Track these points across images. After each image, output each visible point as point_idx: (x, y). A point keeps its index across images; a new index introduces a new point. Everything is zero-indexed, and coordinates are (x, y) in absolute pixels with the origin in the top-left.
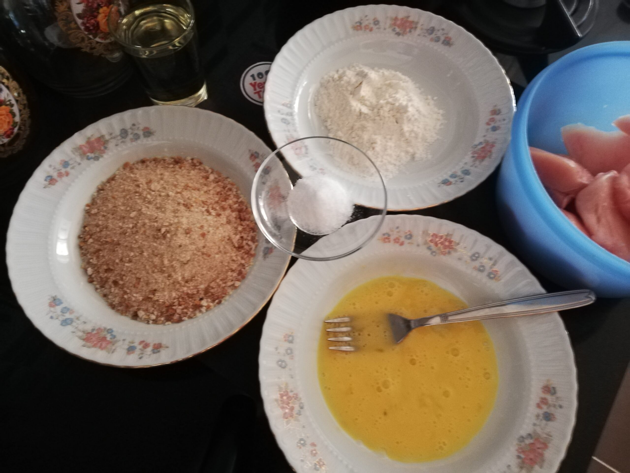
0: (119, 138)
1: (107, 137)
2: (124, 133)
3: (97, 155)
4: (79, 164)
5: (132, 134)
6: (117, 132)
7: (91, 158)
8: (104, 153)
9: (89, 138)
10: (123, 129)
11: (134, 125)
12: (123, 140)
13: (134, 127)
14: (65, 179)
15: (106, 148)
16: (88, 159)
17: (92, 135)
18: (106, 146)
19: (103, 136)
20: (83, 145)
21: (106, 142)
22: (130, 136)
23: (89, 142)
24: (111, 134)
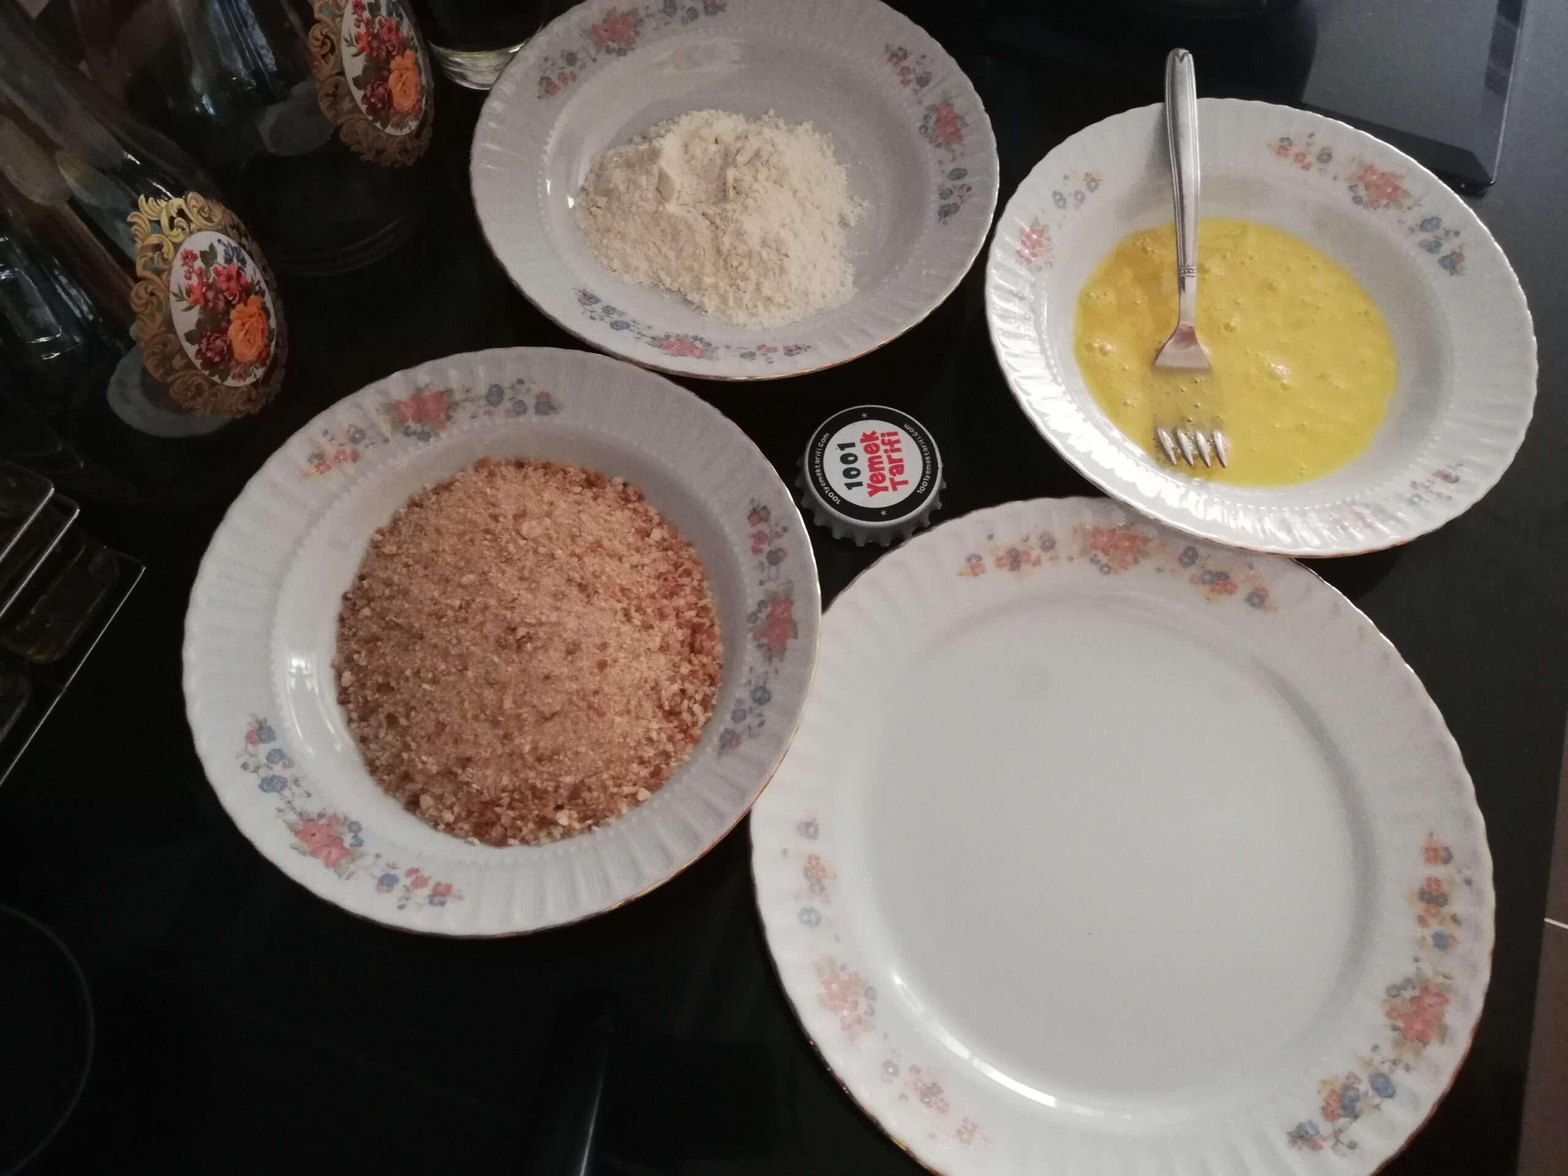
0: (483, 402)
1: (458, 396)
2: (495, 395)
3: (427, 429)
4: (386, 441)
5: (511, 399)
6: (482, 390)
7: (414, 433)
8: (443, 427)
9: (419, 390)
10: (497, 386)
11: (521, 382)
12: (491, 408)
13: (521, 387)
14: (349, 467)
15: (449, 418)
16: (407, 433)
17: (427, 385)
18: (450, 413)
19: (449, 392)
20: (405, 403)
21: (452, 406)
22: (507, 404)
23: (418, 397)
24: (468, 391)
